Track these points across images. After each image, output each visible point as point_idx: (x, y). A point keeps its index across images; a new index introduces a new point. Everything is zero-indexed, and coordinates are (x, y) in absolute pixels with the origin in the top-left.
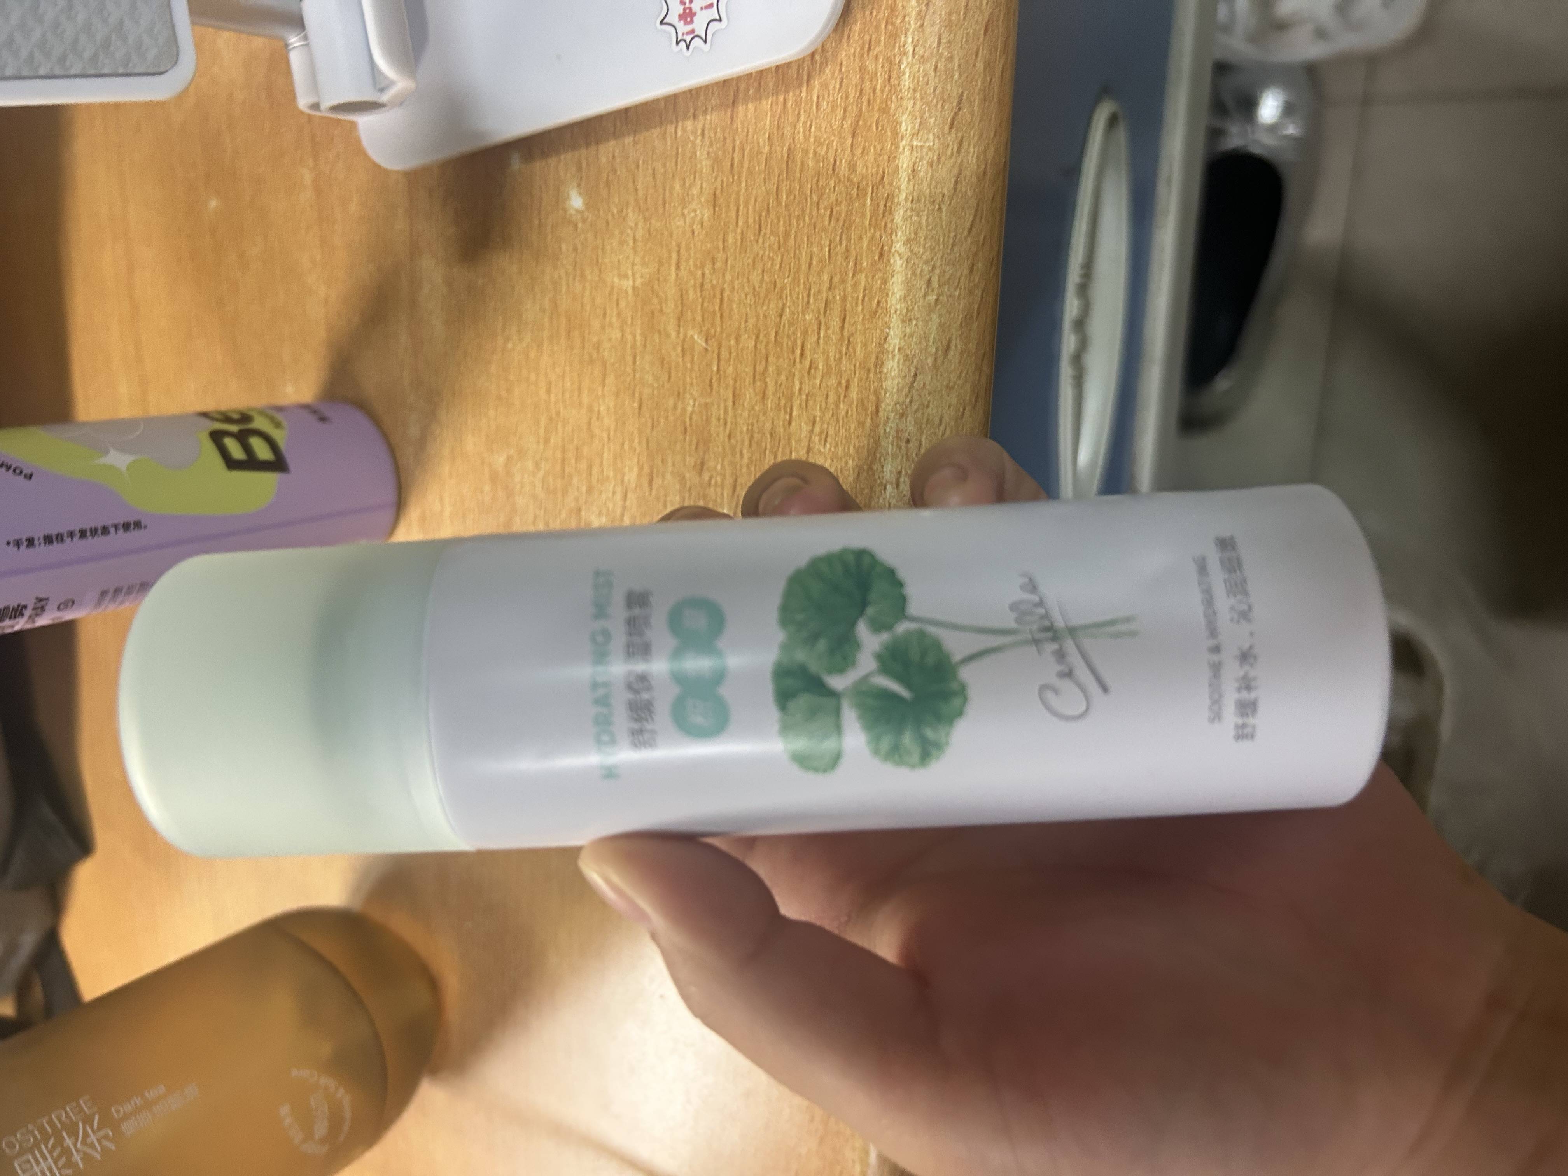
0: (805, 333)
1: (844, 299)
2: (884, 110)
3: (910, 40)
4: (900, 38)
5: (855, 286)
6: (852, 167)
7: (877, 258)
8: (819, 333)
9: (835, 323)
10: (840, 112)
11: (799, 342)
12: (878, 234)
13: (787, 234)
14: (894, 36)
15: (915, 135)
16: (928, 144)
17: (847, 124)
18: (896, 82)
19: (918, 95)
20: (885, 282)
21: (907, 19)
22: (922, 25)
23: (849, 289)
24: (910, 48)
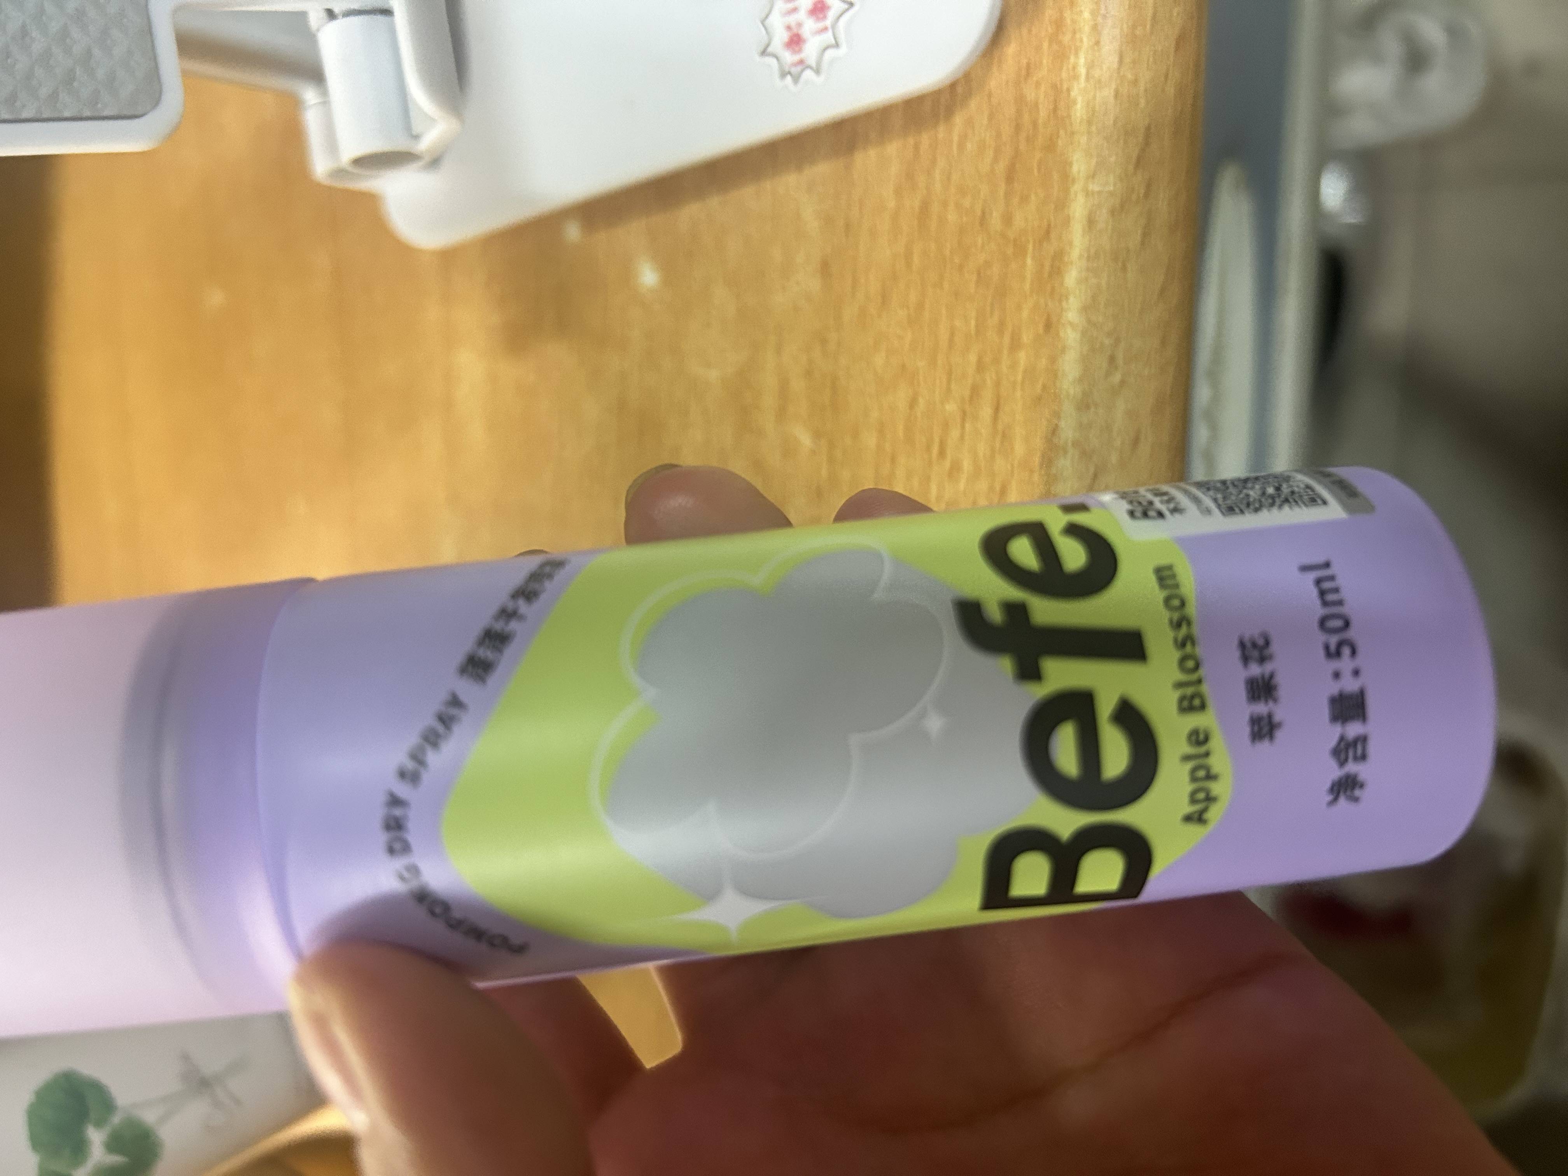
0: (946, 426)
1: (998, 384)
2: (1050, 146)
3: (1082, 61)
4: (1069, 58)
5: (1013, 366)
6: (1008, 219)
7: (1041, 331)
8: (963, 427)
9: (986, 412)
10: (990, 153)
11: (937, 440)
12: (1042, 301)
13: (920, 306)
14: (1061, 56)
15: (1092, 176)
16: (1107, 189)
17: (1001, 167)
18: (1065, 114)
19: (1094, 128)
20: (1053, 360)
21: (1078, 36)
22: (1097, 43)
23: (1005, 369)
24: (1082, 71)
